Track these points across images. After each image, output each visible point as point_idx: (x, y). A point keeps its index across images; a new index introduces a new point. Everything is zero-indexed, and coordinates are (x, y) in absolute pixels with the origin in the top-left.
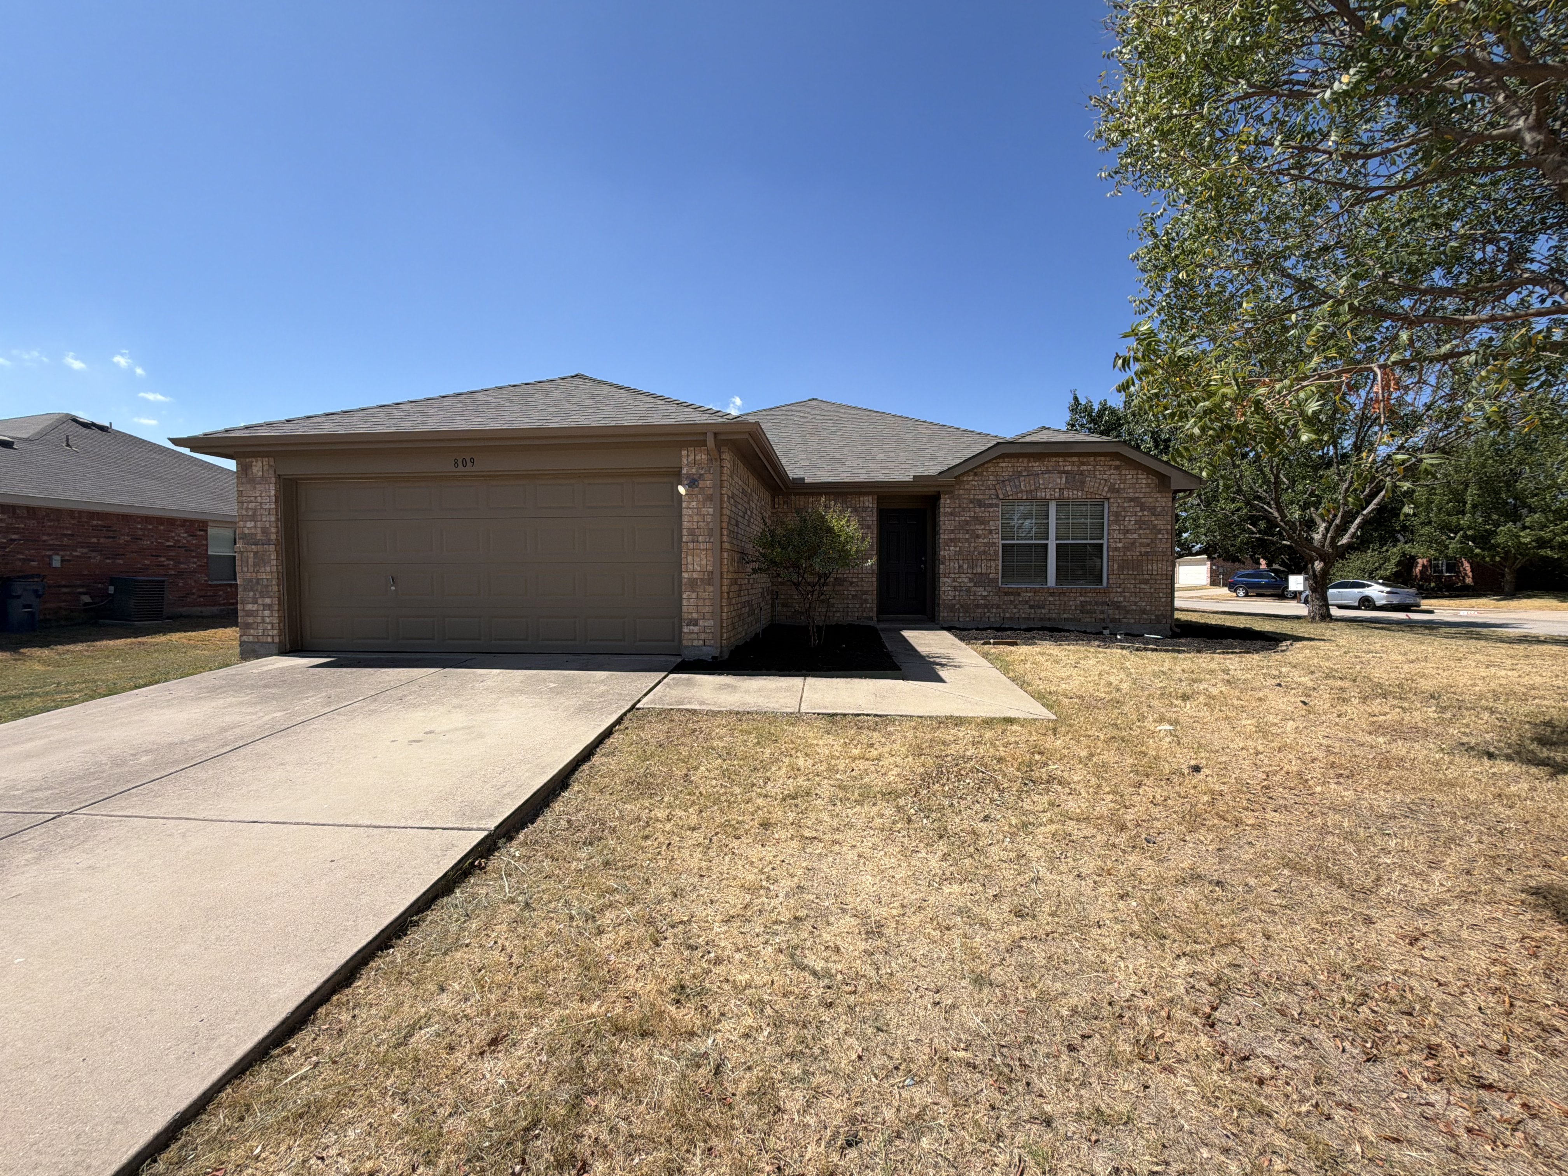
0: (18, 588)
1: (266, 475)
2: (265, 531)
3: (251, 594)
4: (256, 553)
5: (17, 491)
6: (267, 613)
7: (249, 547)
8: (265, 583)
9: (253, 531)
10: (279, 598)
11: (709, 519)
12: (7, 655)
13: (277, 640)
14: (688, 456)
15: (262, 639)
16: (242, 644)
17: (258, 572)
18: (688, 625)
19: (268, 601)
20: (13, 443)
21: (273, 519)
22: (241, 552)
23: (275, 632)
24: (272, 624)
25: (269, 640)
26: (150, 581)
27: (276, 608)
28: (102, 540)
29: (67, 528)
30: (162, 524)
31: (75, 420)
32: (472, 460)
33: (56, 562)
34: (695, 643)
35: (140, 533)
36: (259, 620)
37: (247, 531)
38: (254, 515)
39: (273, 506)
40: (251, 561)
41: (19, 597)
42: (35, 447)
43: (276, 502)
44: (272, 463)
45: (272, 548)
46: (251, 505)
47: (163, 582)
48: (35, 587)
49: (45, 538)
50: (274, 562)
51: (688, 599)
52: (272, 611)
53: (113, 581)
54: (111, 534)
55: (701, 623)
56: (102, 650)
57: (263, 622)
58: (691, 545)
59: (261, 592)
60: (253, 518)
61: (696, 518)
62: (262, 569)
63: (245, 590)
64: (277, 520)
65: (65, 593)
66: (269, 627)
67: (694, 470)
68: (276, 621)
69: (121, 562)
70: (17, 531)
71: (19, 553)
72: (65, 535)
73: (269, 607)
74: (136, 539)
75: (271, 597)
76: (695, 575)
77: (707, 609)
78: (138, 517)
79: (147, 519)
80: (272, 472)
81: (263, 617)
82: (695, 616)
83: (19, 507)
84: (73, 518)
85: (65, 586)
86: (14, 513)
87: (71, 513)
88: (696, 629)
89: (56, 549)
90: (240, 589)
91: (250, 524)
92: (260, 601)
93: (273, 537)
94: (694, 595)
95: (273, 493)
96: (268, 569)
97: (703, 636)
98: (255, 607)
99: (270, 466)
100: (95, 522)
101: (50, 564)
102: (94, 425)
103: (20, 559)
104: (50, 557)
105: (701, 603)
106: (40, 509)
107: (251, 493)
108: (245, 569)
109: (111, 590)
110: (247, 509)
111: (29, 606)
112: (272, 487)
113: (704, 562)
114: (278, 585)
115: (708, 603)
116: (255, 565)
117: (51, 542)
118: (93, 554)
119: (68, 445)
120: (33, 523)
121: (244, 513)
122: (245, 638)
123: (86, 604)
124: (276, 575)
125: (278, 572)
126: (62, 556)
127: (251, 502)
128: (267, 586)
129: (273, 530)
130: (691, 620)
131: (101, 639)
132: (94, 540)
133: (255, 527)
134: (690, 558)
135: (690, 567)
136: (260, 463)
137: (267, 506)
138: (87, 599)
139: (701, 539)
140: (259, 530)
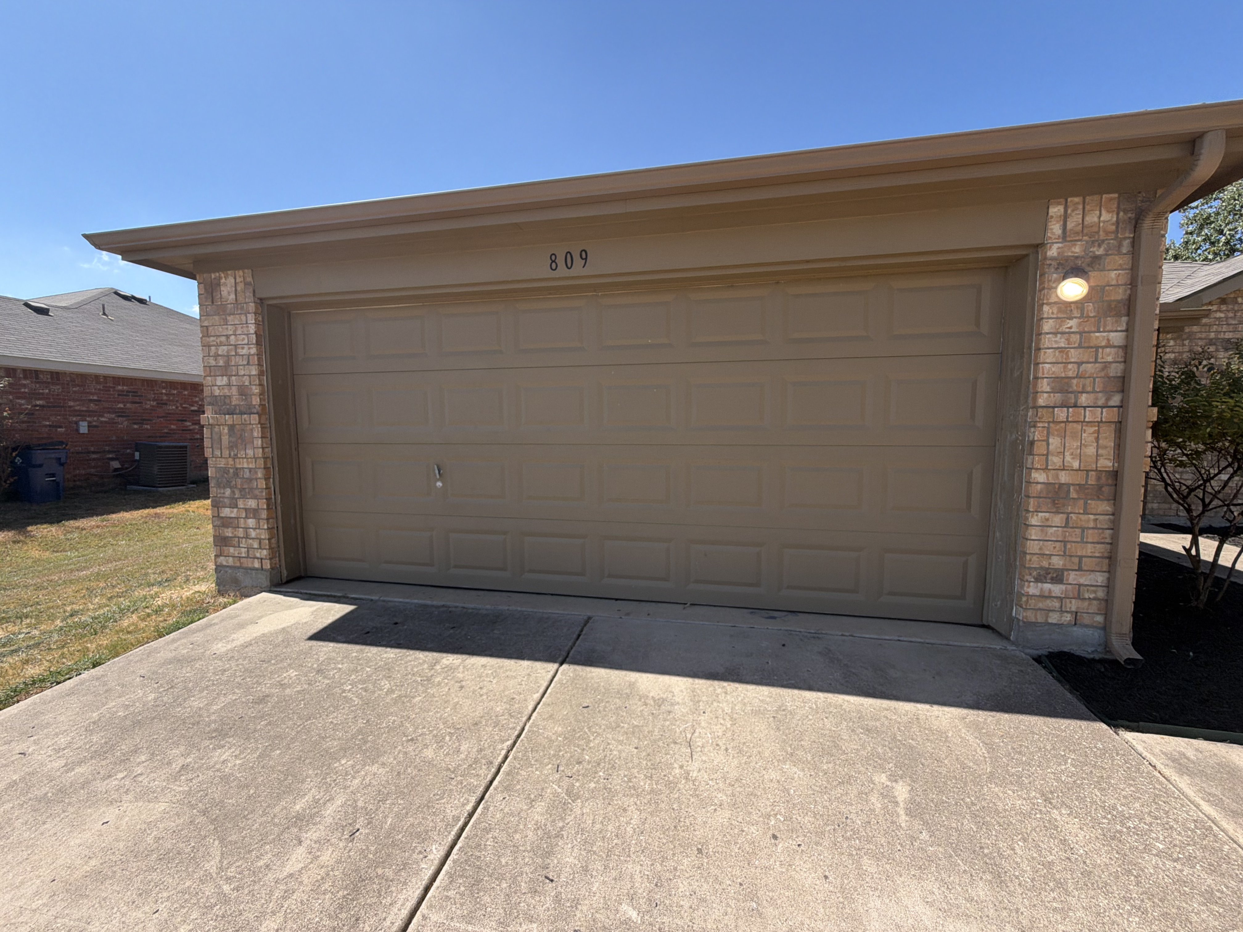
0: (39, 456)
1: (241, 299)
2: (243, 391)
3: (228, 492)
4: (232, 427)
5: (38, 355)
6: (251, 522)
7: (222, 418)
8: (247, 475)
9: (226, 391)
10: (268, 499)
11: (1109, 355)
12: (8, 535)
13: (267, 565)
14: (1065, 218)
15: (248, 563)
16: (219, 568)
17: (235, 457)
18: (1038, 580)
19: (252, 503)
20: (48, 310)
21: (254, 371)
22: (212, 426)
23: (265, 552)
24: (260, 540)
25: (257, 565)
26: (175, 447)
27: (264, 515)
28: (128, 405)
29: (92, 394)
30: (185, 389)
31: (116, 293)
32: (584, 255)
33: (84, 428)
34: (1054, 618)
35: (165, 398)
36: (240, 533)
37: (217, 392)
38: (227, 365)
39: (253, 351)
40: (225, 439)
41: (40, 466)
42: (71, 315)
43: (258, 343)
44: (249, 279)
45: (255, 419)
46: (222, 350)
47: (186, 447)
48: (57, 455)
49: (71, 403)
50: (258, 443)
51: (1044, 526)
52: (258, 520)
53: (137, 447)
54: (137, 399)
55: (1072, 577)
56: (114, 525)
57: (247, 537)
58: (1061, 414)
59: (242, 490)
60: (225, 371)
61: (1075, 356)
62: (242, 454)
63: (218, 485)
64: (261, 374)
65: (94, 459)
66: (256, 545)
67: (1077, 249)
68: (264, 535)
69: (149, 427)
70: (41, 396)
71: (45, 419)
72: (91, 400)
73: (254, 513)
74: (161, 404)
75: (255, 497)
76: (1064, 478)
77: (1089, 549)
78: (163, 382)
79: (171, 385)
80: (249, 294)
81: (246, 529)
82: (1057, 562)
83: (42, 372)
84: (98, 383)
85: (94, 453)
86: (37, 377)
87: (96, 378)
88: (1057, 589)
89: (82, 415)
90: (212, 484)
91: (222, 381)
92: (241, 504)
93: (256, 401)
94: (1058, 520)
95: (252, 329)
96: (250, 452)
97: (1073, 605)
98: (234, 513)
99: (246, 284)
100: (120, 388)
101: (77, 430)
102: (134, 298)
103: (46, 426)
104: (77, 423)
105: (1076, 534)
106: (65, 373)
107: (220, 330)
108: (218, 453)
109: (137, 455)
110: (217, 356)
111: (53, 475)
112: (251, 319)
113: (1091, 450)
114: (267, 479)
115: (1091, 535)
116: (231, 448)
117: (77, 408)
118: (120, 419)
119: (104, 314)
120: (57, 389)
121: (212, 362)
122: (222, 560)
123: (116, 470)
124: (261, 462)
125: (265, 458)
126: (89, 422)
127: (221, 344)
128: (250, 480)
129: (256, 390)
130: (1047, 571)
131: (118, 511)
132: (121, 405)
133: (229, 385)
134: (1055, 442)
135: (1055, 460)
136: (231, 280)
137: (245, 351)
138: (116, 464)
139: (1084, 399)
140: (234, 391)
